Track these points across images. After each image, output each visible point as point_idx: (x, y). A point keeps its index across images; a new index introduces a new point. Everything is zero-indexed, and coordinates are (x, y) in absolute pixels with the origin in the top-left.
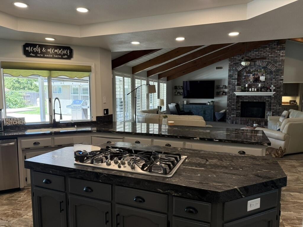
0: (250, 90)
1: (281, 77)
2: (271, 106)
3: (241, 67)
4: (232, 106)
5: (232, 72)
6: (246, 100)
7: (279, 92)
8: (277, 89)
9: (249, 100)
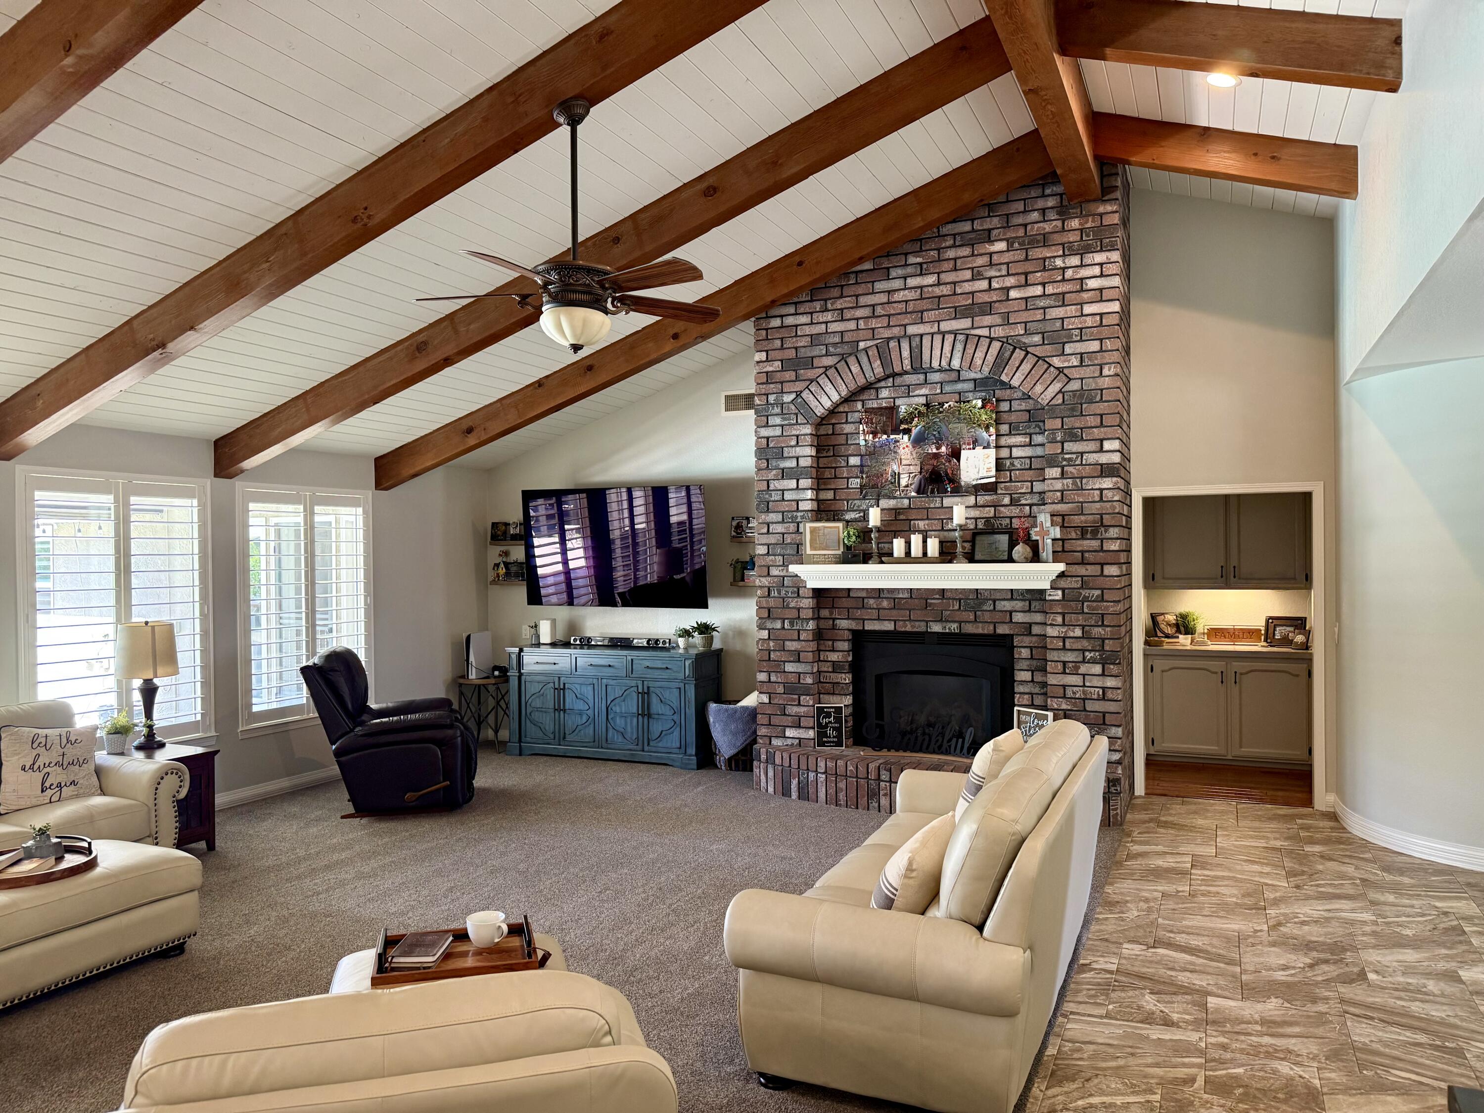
0: (898, 546)
1: (1101, 450)
2: (1044, 670)
3: (829, 388)
4: (789, 667)
5: (778, 420)
6: (879, 619)
7: (1092, 561)
8: (1079, 542)
9: (901, 623)
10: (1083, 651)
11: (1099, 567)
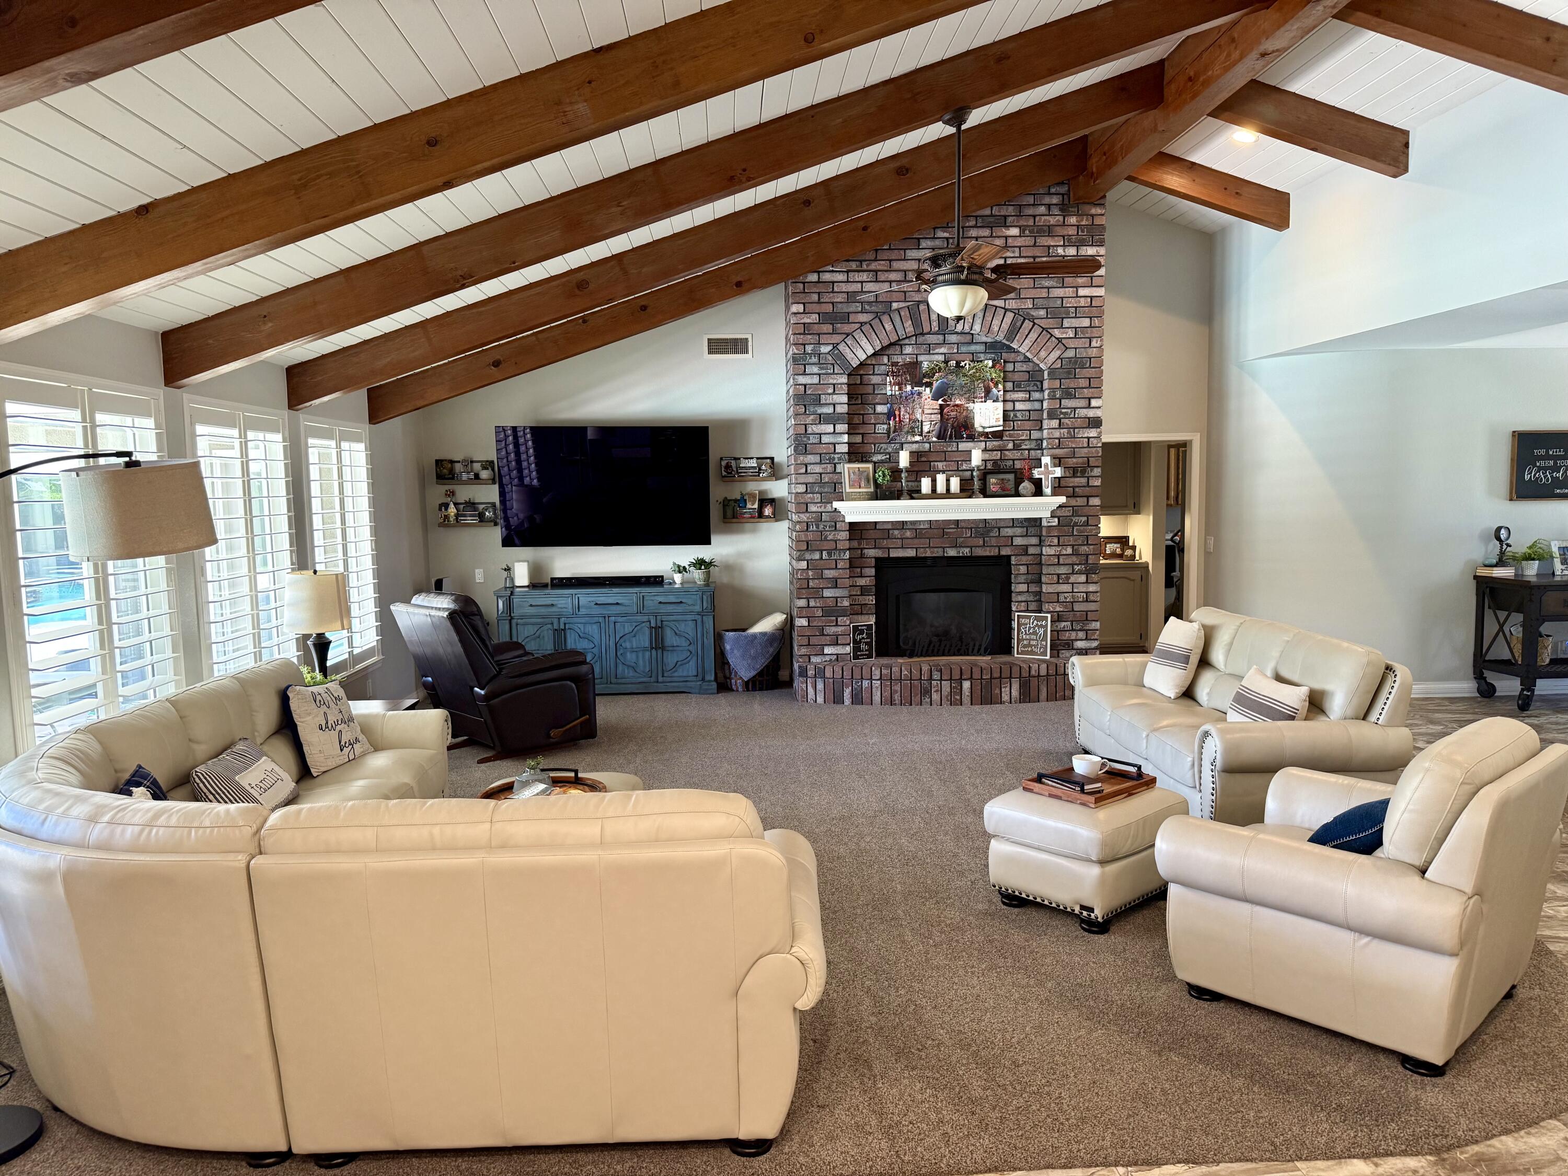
0: (926, 484)
1: (1089, 406)
2: (1039, 582)
3: (864, 342)
5: (815, 369)
6: (902, 547)
7: (1081, 494)
8: (1072, 479)
9: (922, 550)
10: (1073, 565)
11: (1085, 499)
